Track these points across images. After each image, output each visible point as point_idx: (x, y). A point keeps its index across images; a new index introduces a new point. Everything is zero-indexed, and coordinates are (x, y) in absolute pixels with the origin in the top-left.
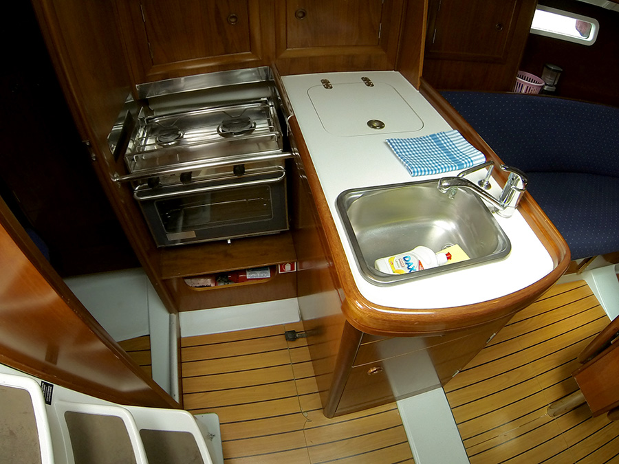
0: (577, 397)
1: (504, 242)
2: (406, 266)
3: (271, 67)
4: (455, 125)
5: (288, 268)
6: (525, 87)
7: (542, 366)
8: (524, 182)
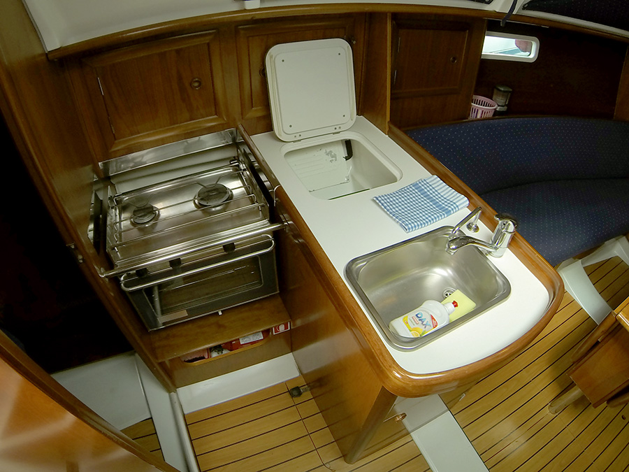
0: (575, 393)
1: (504, 283)
2: (420, 322)
3: (237, 128)
4: (433, 170)
5: (282, 328)
6: (480, 112)
7: (535, 369)
8: (514, 225)
